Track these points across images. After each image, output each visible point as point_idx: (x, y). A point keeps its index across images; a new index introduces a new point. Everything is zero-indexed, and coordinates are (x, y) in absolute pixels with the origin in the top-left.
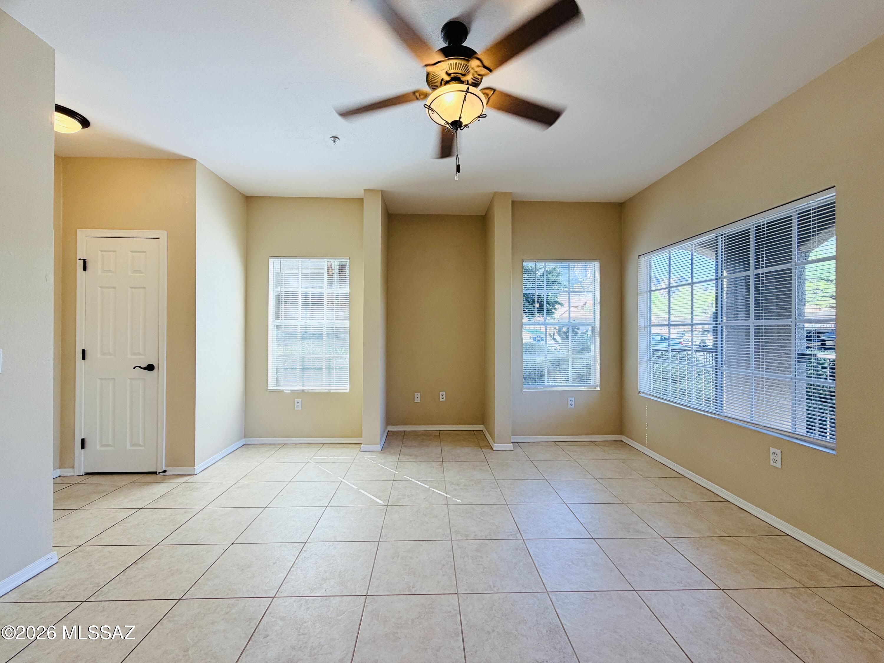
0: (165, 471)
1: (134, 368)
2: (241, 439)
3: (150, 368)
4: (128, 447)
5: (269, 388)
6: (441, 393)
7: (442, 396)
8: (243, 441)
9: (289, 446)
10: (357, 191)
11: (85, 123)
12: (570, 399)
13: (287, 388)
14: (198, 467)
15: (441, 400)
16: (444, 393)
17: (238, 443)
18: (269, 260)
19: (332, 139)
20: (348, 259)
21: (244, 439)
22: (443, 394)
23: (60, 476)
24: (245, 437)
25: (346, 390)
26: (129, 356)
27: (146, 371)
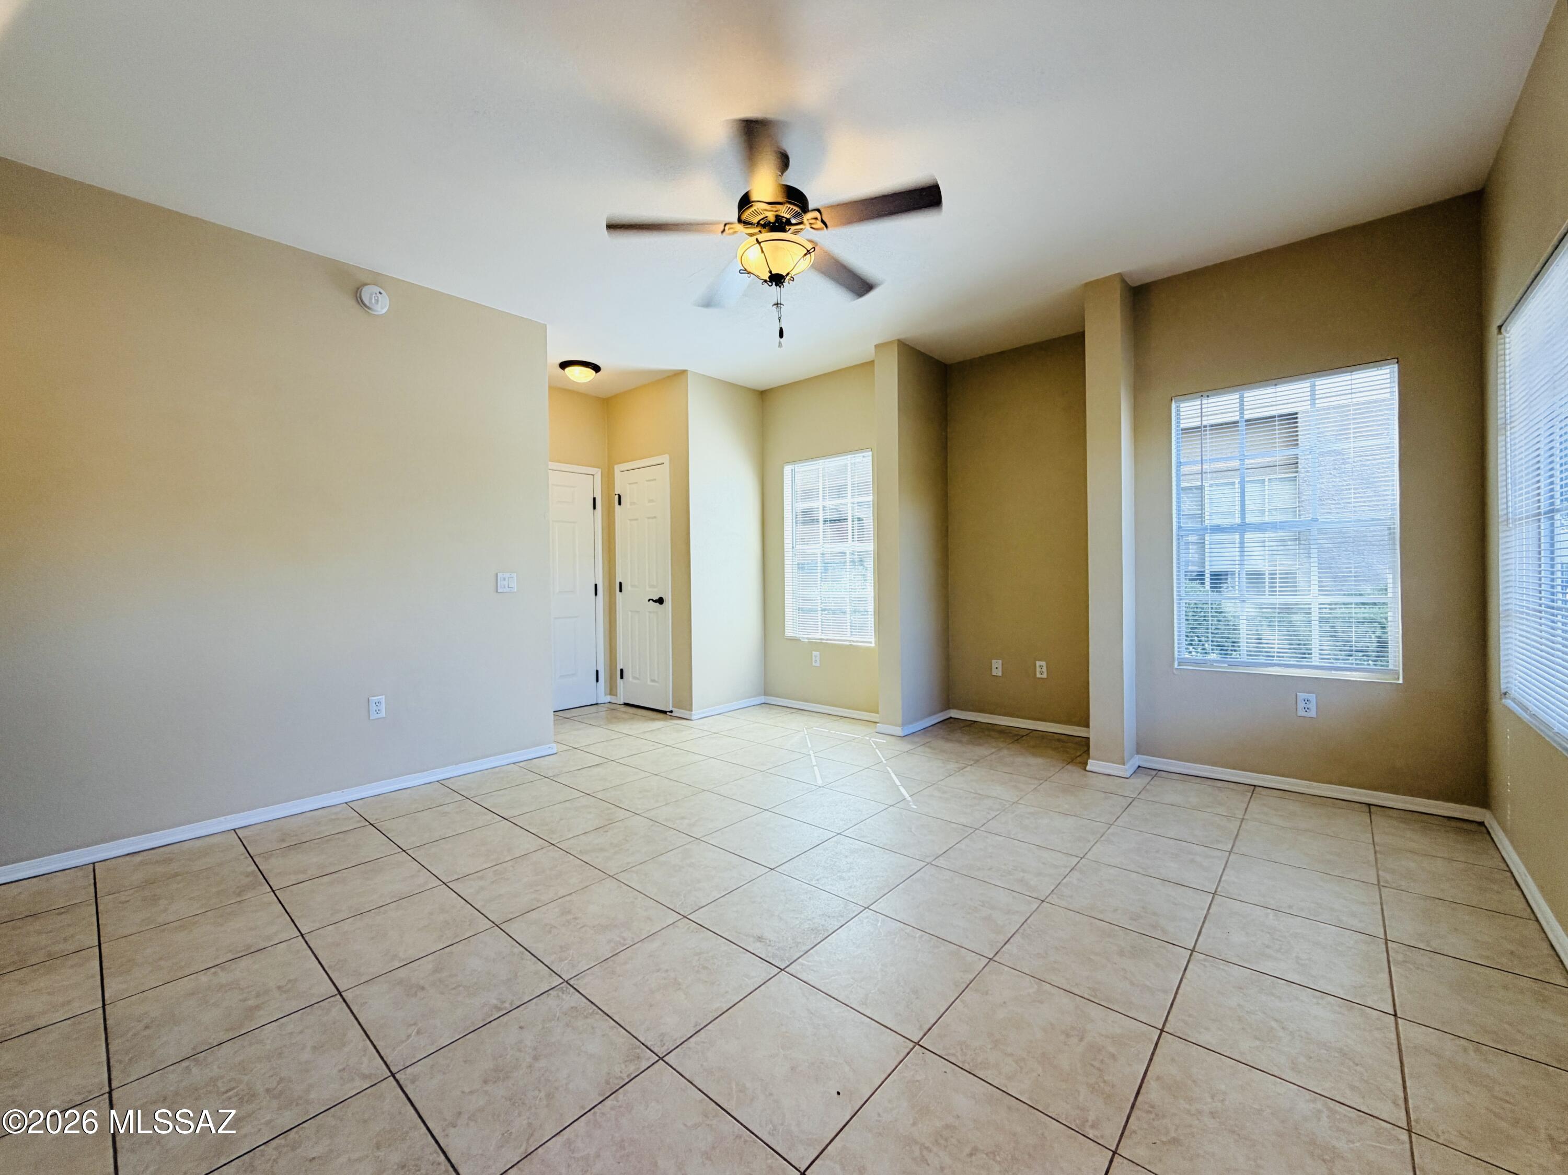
0: (671, 712)
1: (649, 600)
2: (759, 695)
3: (660, 601)
4: (649, 683)
5: (787, 634)
6: (1038, 663)
7: (1041, 669)
8: (762, 699)
9: (805, 712)
10: (866, 351)
11: (597, 368)
12: (1301, 696)
13: (804, 636)
14: (696, 713)
15: (1038, 675)
16: (1044, 663)
17: (757, 698)
18: (783, 468)
19: (775, 306)
20: (869, 451)
21: (763, 697)
22: (1041, 667)
23: (610, 703)
24: (766, 694)
25: (870, 643)
26: (647, 589)
27: (658, 604)
